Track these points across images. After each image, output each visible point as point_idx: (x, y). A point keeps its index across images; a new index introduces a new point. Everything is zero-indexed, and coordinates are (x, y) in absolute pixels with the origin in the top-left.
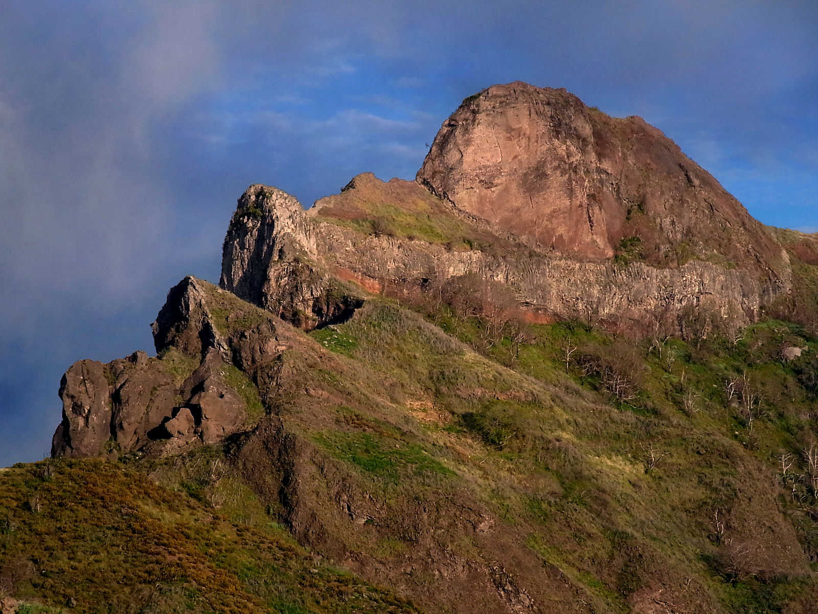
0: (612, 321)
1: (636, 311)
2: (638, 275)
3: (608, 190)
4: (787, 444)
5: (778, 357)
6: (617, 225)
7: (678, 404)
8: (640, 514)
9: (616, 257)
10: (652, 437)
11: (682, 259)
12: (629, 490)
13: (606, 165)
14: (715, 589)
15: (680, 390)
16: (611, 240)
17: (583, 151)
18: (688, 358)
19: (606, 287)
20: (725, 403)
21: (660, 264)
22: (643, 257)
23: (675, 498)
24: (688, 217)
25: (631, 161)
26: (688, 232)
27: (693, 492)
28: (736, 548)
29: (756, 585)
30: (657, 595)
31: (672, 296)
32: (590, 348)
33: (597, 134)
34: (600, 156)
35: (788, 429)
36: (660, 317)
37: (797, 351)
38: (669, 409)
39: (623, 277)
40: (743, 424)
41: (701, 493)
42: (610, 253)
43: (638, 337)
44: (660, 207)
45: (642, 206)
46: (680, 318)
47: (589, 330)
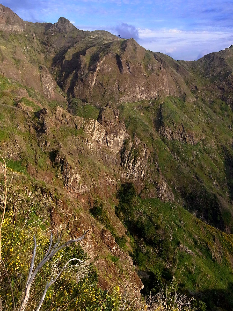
0: (6, 31)
1: (8, 30)
2: (9, 26)
3: (5, 16)
4: (25, 46)
5: (25, 36)
6: (6, 20)
7: (13, 41)
8: (5, 52)
9: (6, 24)
10: (7, 44)
11: (14, 24)
12: (4, 50)
13: (4, 13)
14: (13, 61)
15: (13, 39)
16: (5, 22)
17: (2, 11)
18: (14, 36)
19: (5, 27)
20: (19, 41)
21: (11, 25)
22: (9, 24)
23: (10, 51)
24: (14, 19)
25: (7, 12)
26: (15, 21)
27: (11, 50)
28: (16, 56)
29: (18, 60)
30: (6, 61)
31: (13, 29)
32: (3, 34)
33: (3, 9)
34: (4, 11)
35: (25, 44)
36: (11, 31)
37: (27, 36)
38: (12, 41)
39: (7, 26)
40: (20, 43)
41: (13, 50)
42: (5, 23)
43: (9, 33)
44: (11, 18)
45: (9, 18)
46: (14, 31)
47: (3, 32)
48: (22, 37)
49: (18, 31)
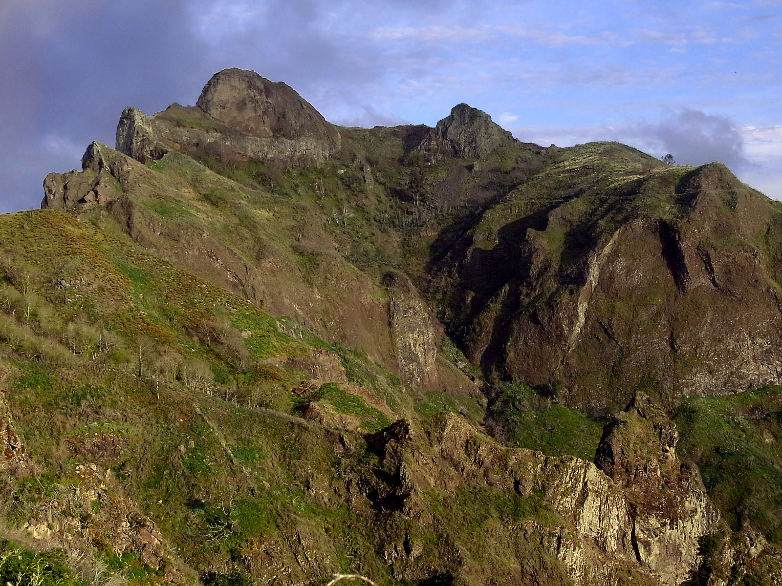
0: (272, 160)
1: (281, 156)
2: (282, 142)
3: (270, 110)
4: (336, 206)
5: (335, 174)
6: (274, 123)
7: (296, 191)
8: (269, 231)
9: (274, 135)
10: (276, 203)
11: (299, 136)
12: (266, 222)
13: (270, 100)
14: (295, 258)
15: (297, 186)
16: (271, 129)
17: (260, 95)
18: (301, 174)
19: (270, 148)
20: (314, 191)
21: (291, 138)
22: (284, 136)
23: (284, 225)
24: (302, 120)
25: (279, 99)
26: (302, 126)
27: (291, 223)
28: (304, 242)
29: (311, 256)
30: (271, 260)
31: (295, 151)
32: (263, 170)
33: (266, 88)
34: (267, 96)
35: (337, 200)
36: (291, 159)
37: (342, 171)
38: (292, 193)
39: (276, 143)
40: (320, 199)
41: (293, 223)
42: (271, 134)
43: (282, 166)
44: (291, 117)
45: (284, 116)
46: (298, 159)
47: (263, 163)
48: (324, 177)
49: (312, 160)
